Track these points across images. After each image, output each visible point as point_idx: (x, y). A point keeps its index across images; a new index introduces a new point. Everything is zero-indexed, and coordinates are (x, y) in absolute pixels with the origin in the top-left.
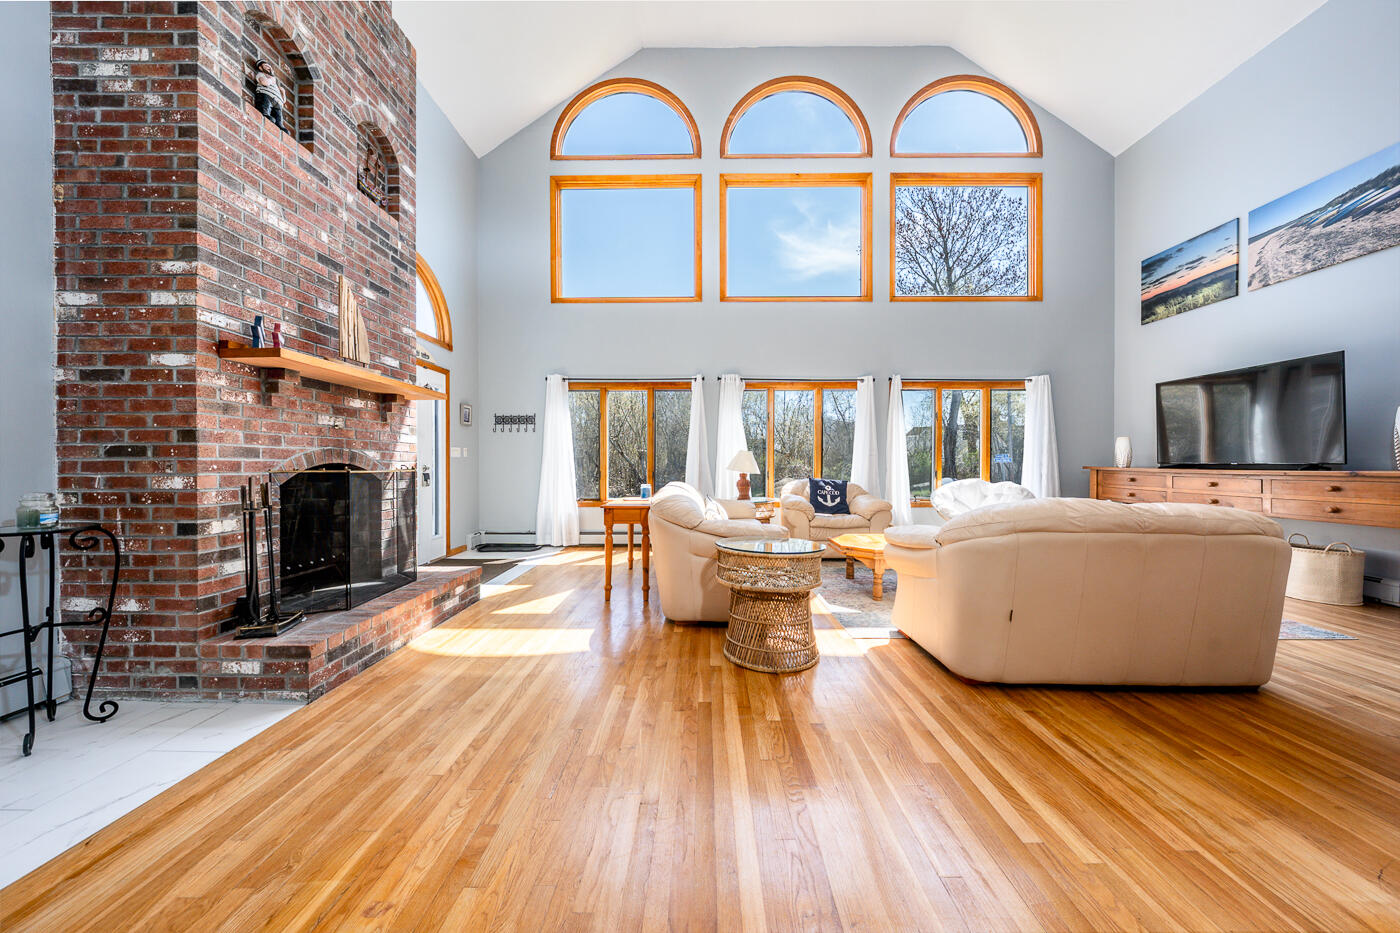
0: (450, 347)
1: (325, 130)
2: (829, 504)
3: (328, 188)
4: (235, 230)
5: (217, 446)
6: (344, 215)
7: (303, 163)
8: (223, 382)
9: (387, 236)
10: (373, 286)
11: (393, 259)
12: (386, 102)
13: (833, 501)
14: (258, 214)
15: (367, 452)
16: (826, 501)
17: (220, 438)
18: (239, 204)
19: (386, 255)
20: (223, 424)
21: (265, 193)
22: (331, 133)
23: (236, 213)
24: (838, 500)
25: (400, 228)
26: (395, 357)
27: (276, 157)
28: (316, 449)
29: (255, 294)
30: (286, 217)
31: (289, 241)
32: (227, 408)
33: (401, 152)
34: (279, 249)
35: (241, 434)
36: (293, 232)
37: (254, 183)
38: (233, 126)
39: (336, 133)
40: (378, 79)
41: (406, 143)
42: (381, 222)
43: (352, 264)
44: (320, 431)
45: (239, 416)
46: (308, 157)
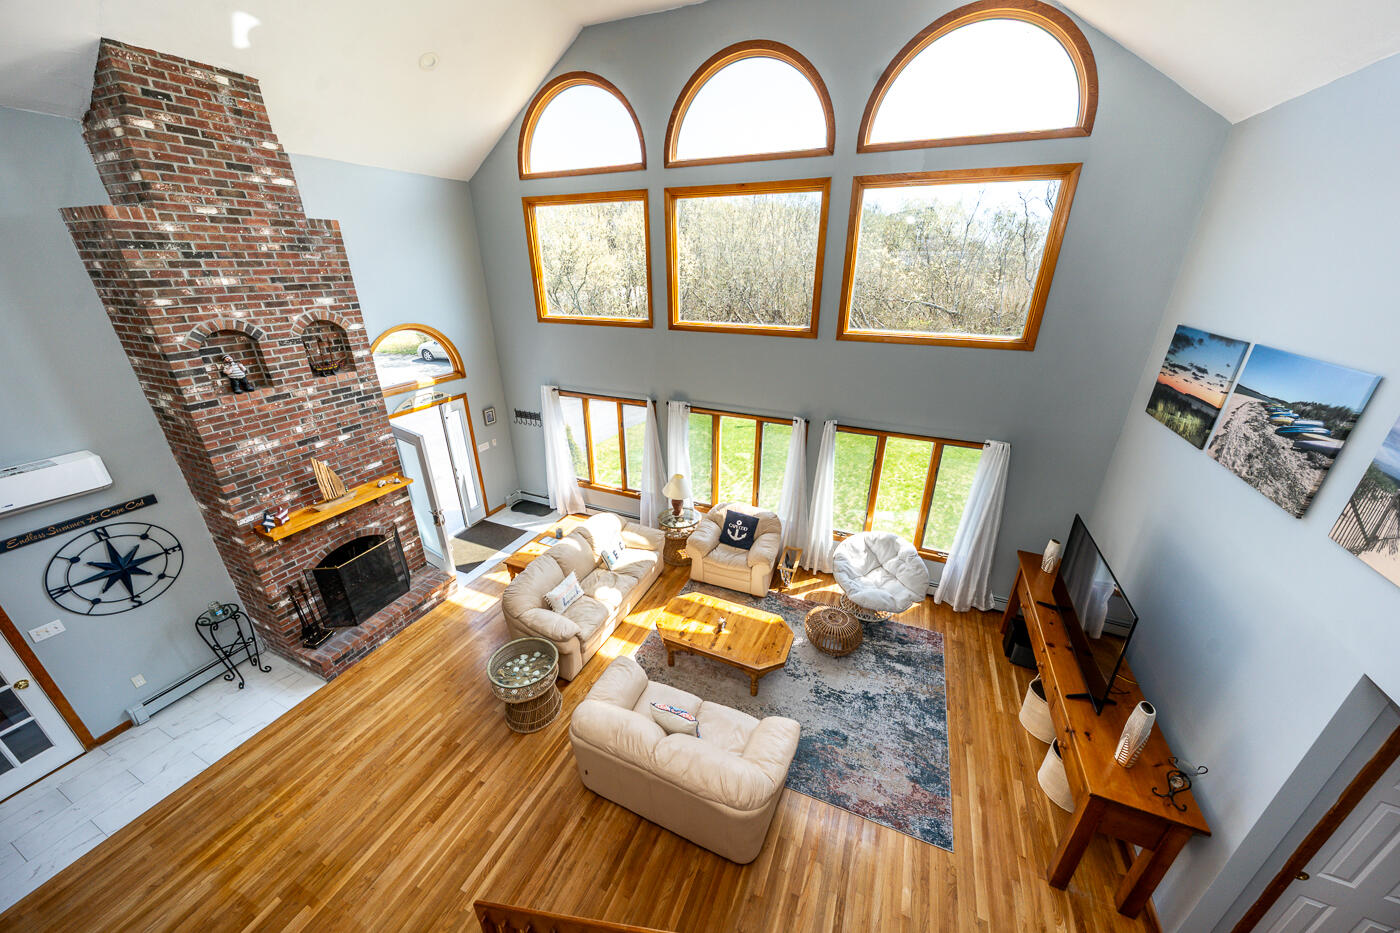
0: (463, 375)
1: (277, 364)
2: (735, 538)
3: (292, 398)
4: (241, 470)
5: (271, 572)
6: (309, 405)
7: (269, 400)
8: (263, 544)
9: (349, 389)
10: (345, 431)
11: (358, 400)
12: (320, 295)
13: (739, 536)
14: (251, 452)
15: (368, 526)
16: (733, 534)
17: (271, 568)
18: (239, 456)
19: (352, 402)
20: (270, 561)
21: (252, 436)
22: (283, 362)
23: (239, 462)
24: (744, 536)
25: (359, 374)
26: (377, 459)
27: (252, 411)
28: (331, 542)
29: (265, 492)
30: (270, 438)
31: (275, 450)
32: (269, 554)
33: (345, 319)
34: (272, 460)
35: (282, 560)
36: (276, 443)
37: (244, 437)
38: (220, 418)
39: (286, 358)
40: (308, 283)
41: (347, 307)
42: (341, 384)
43: (324, 430)
44: (329, 533)
45: (278, 553)
46: (272, 392)
